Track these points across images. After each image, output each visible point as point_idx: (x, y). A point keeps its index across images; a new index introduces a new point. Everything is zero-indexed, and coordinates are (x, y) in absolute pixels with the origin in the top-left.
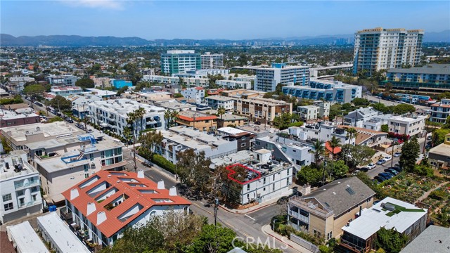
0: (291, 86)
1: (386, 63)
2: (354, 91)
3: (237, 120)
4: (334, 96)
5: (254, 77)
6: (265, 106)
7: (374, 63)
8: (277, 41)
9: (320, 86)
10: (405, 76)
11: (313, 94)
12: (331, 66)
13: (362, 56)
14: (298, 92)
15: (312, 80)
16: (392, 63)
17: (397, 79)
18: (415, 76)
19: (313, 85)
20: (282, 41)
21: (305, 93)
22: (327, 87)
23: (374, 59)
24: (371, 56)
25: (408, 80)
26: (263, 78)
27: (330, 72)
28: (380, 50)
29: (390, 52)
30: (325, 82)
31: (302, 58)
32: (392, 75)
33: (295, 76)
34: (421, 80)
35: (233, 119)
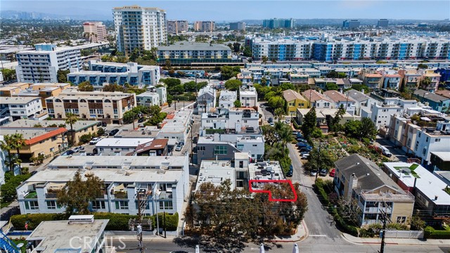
0: (76, 72)
1: (150, 41)
3: (89, 127)
4: (139, 79)
6: (107, 101)
7: (141, 41)
9: (110, 69)
10: (173, 53)
13: (127, 34)
16: (155, 41)
17: (167, 56)
18: (182, 53)
22: (122, 70)
23: (140, 38)
24: (137, 34)
25: (177, 56)
26: (31, 65)
29: (151, 30)
32: (162, 53)
33: (69, 60)
34: (186, 57)
35: (85, 126)
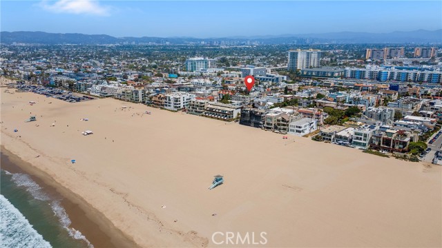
0: (258, 76)
1: (301, 66)
2: (283, 78)
5: (241, 73)
7: (296, 66)
8: (242, 40)
9: (270, 76)
10: (308, 72)
11: (267, 79)
12: (279, 66)
13: (291, 62)
14: (261, 79)
15: (267, 74)
17: (305, 73)
18: (312, 72)
19: (267, 76)
20: (247, 40)
21: (264, 79)
22: (273, 76)
23: (296, 64)
24: (295, 62)
25: (309, 74)
26: (245, 73)
27: (277, 70)
28: (299, 60)
30: (273, 75)
31: (264, 59)
32: (303, 71)
